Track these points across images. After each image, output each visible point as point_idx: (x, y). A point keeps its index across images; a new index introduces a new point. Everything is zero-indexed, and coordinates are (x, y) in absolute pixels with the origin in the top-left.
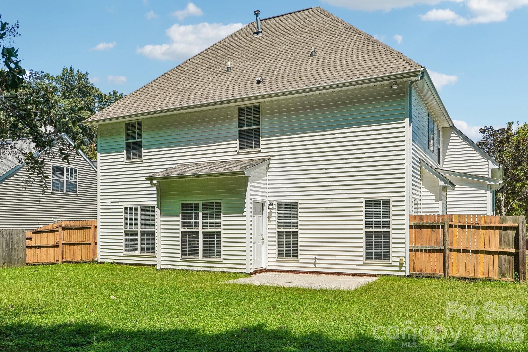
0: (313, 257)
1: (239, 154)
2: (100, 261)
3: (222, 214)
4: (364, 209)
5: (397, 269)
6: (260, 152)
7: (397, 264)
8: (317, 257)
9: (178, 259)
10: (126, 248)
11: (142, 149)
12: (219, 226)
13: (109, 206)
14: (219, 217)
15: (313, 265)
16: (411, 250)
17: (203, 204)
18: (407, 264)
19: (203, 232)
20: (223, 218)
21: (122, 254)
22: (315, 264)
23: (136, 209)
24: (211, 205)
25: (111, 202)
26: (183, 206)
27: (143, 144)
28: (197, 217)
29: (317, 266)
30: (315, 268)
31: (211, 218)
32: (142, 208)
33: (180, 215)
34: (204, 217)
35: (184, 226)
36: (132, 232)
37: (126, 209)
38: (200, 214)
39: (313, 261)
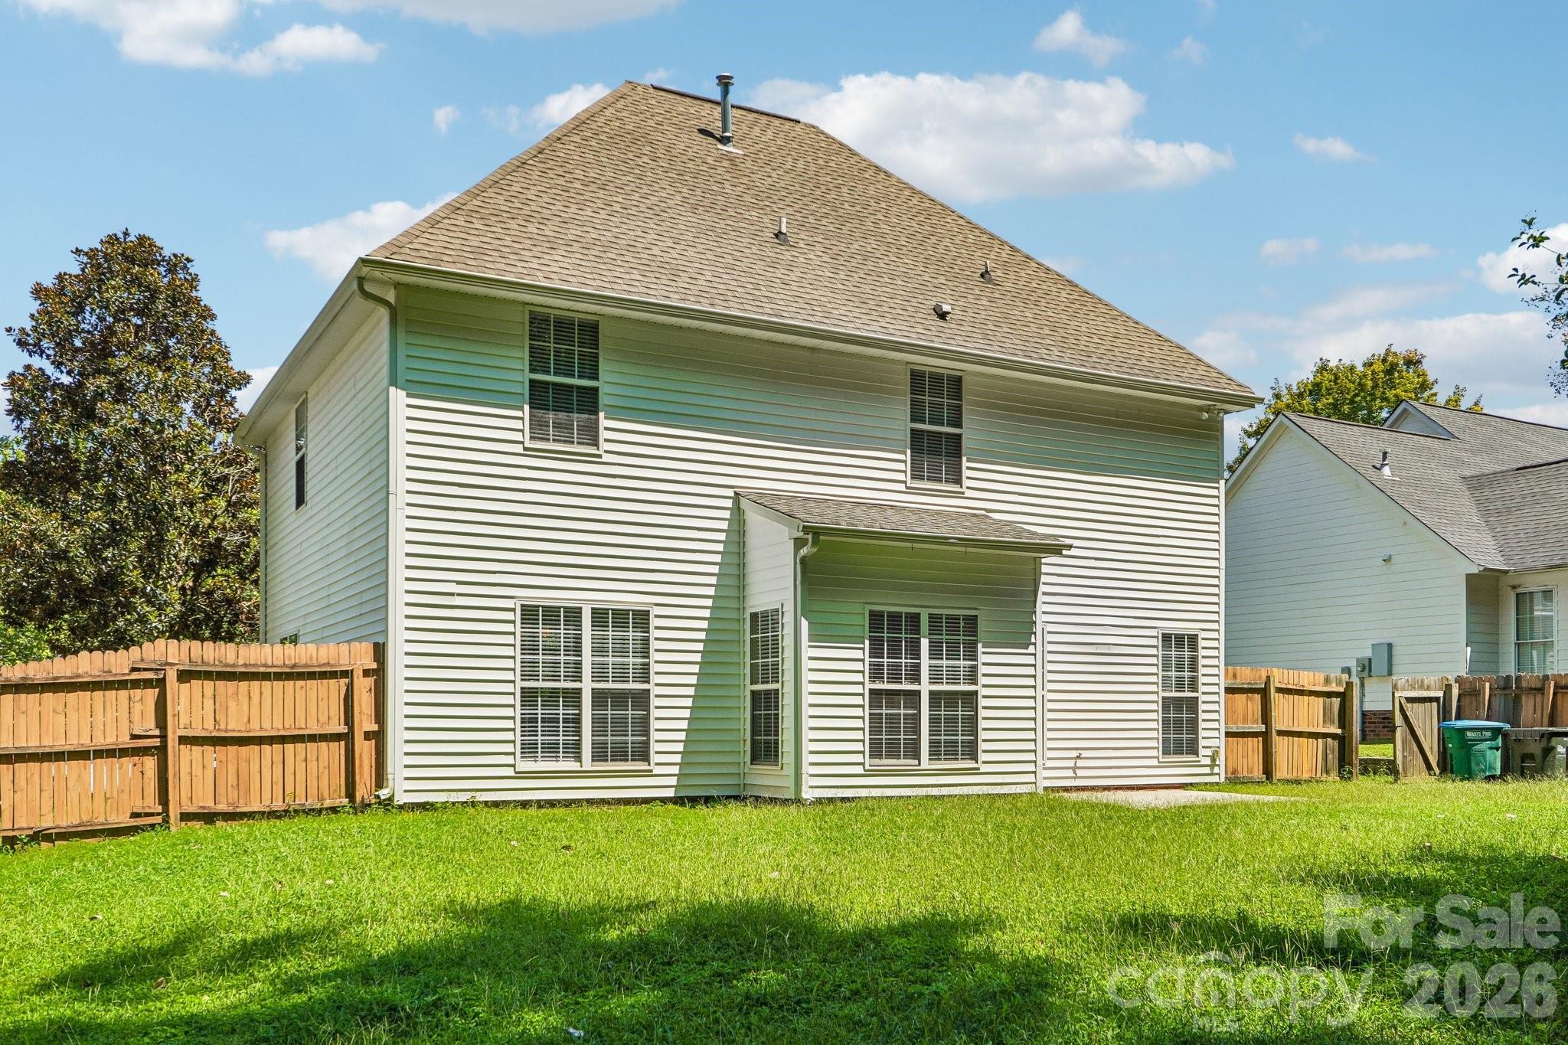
0: (1075, 754)
1: (910, 490)
2: (401, 799)
3: (980, 645)
4: (1161, 652)
5: (1207, 770)
6: (960, 495)
7: (1208, 761)
8: (1085, 754)
9: (859, 770)
10: (529, 749)
11: (602, 415)
12: (972, 676)
13: (452, 594)
14: (972, 655)
15: (1070, 773)
16: (1228, 734)
17: (931, 617)
18: (1221, 760)
19: (931, 693)
20: (983, 658)
21: (510, 772)
22: (1074, 769)
23: (573, 615)
24: (953, 620)
25: (459, 583)
26: (876, 618)
27: (603, 400)
28: (915, 652)
29: (1080, 773)
30: (1076, 778)
31: (953, 655)
32: (600, 617)
33: (867, 642)
34: (935, 654)
35: (876, 674)
36: (551, 696)
37: (529, 614)
38: (925, 643)
39: (1071, 763)
